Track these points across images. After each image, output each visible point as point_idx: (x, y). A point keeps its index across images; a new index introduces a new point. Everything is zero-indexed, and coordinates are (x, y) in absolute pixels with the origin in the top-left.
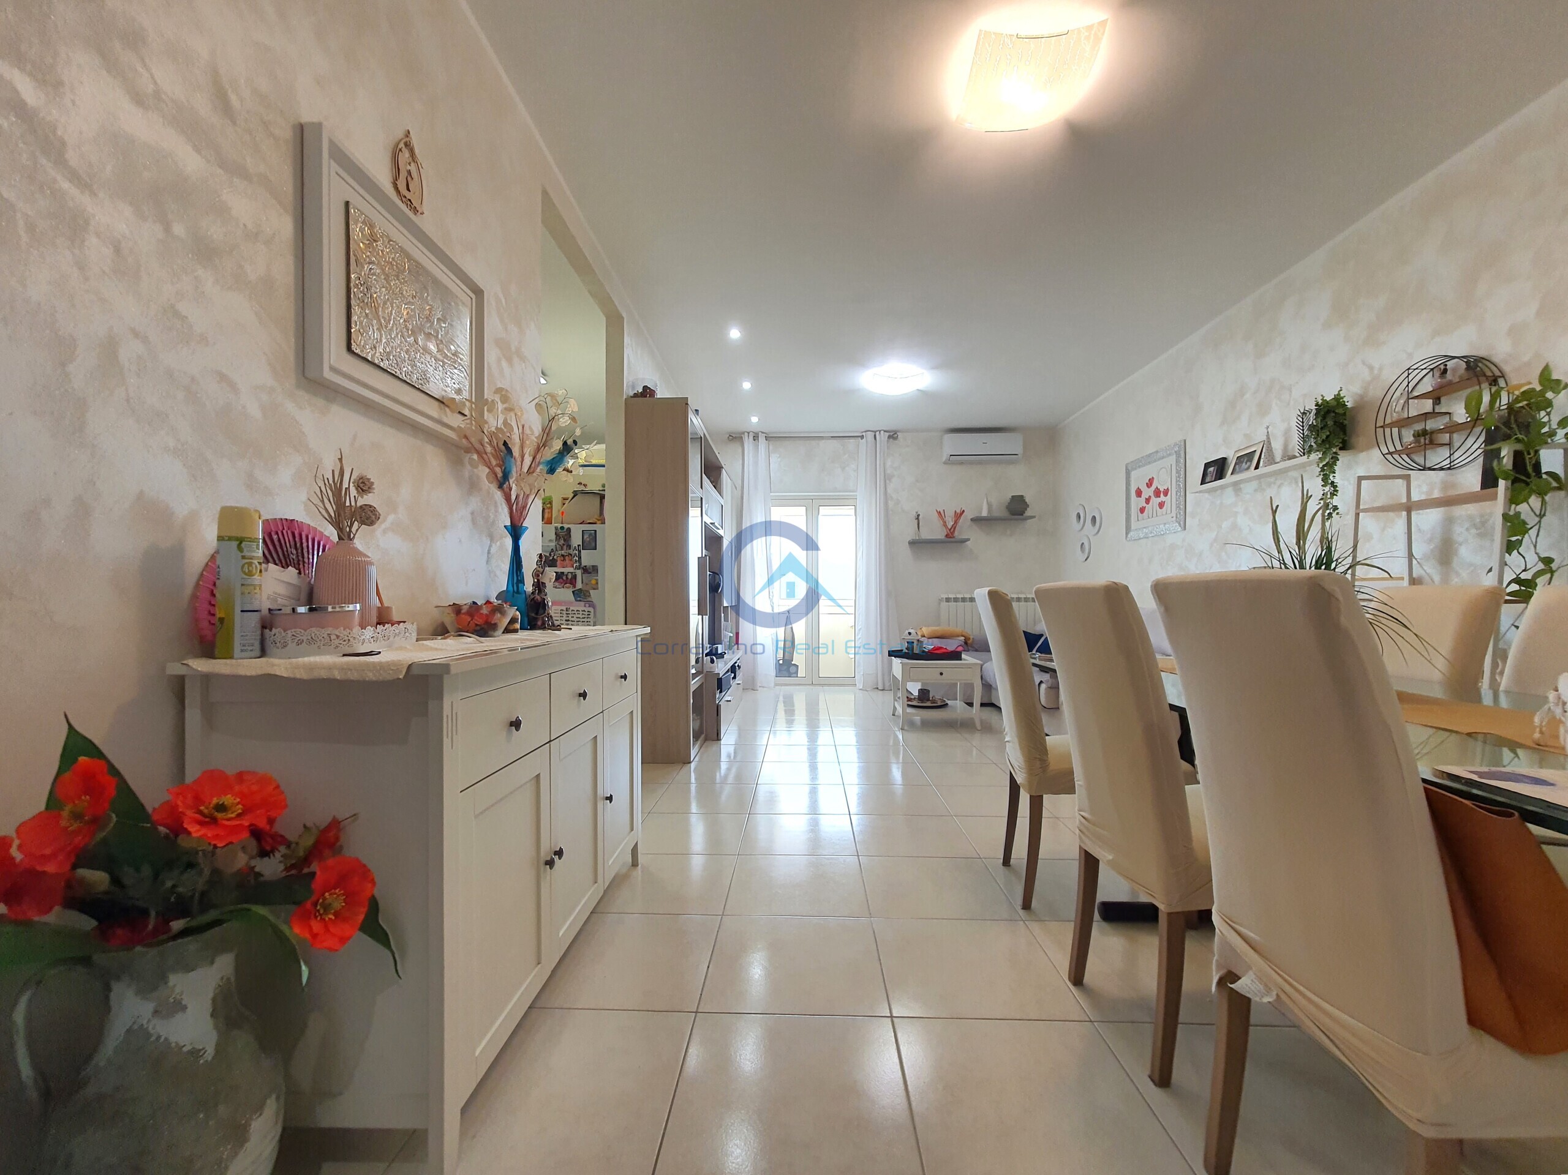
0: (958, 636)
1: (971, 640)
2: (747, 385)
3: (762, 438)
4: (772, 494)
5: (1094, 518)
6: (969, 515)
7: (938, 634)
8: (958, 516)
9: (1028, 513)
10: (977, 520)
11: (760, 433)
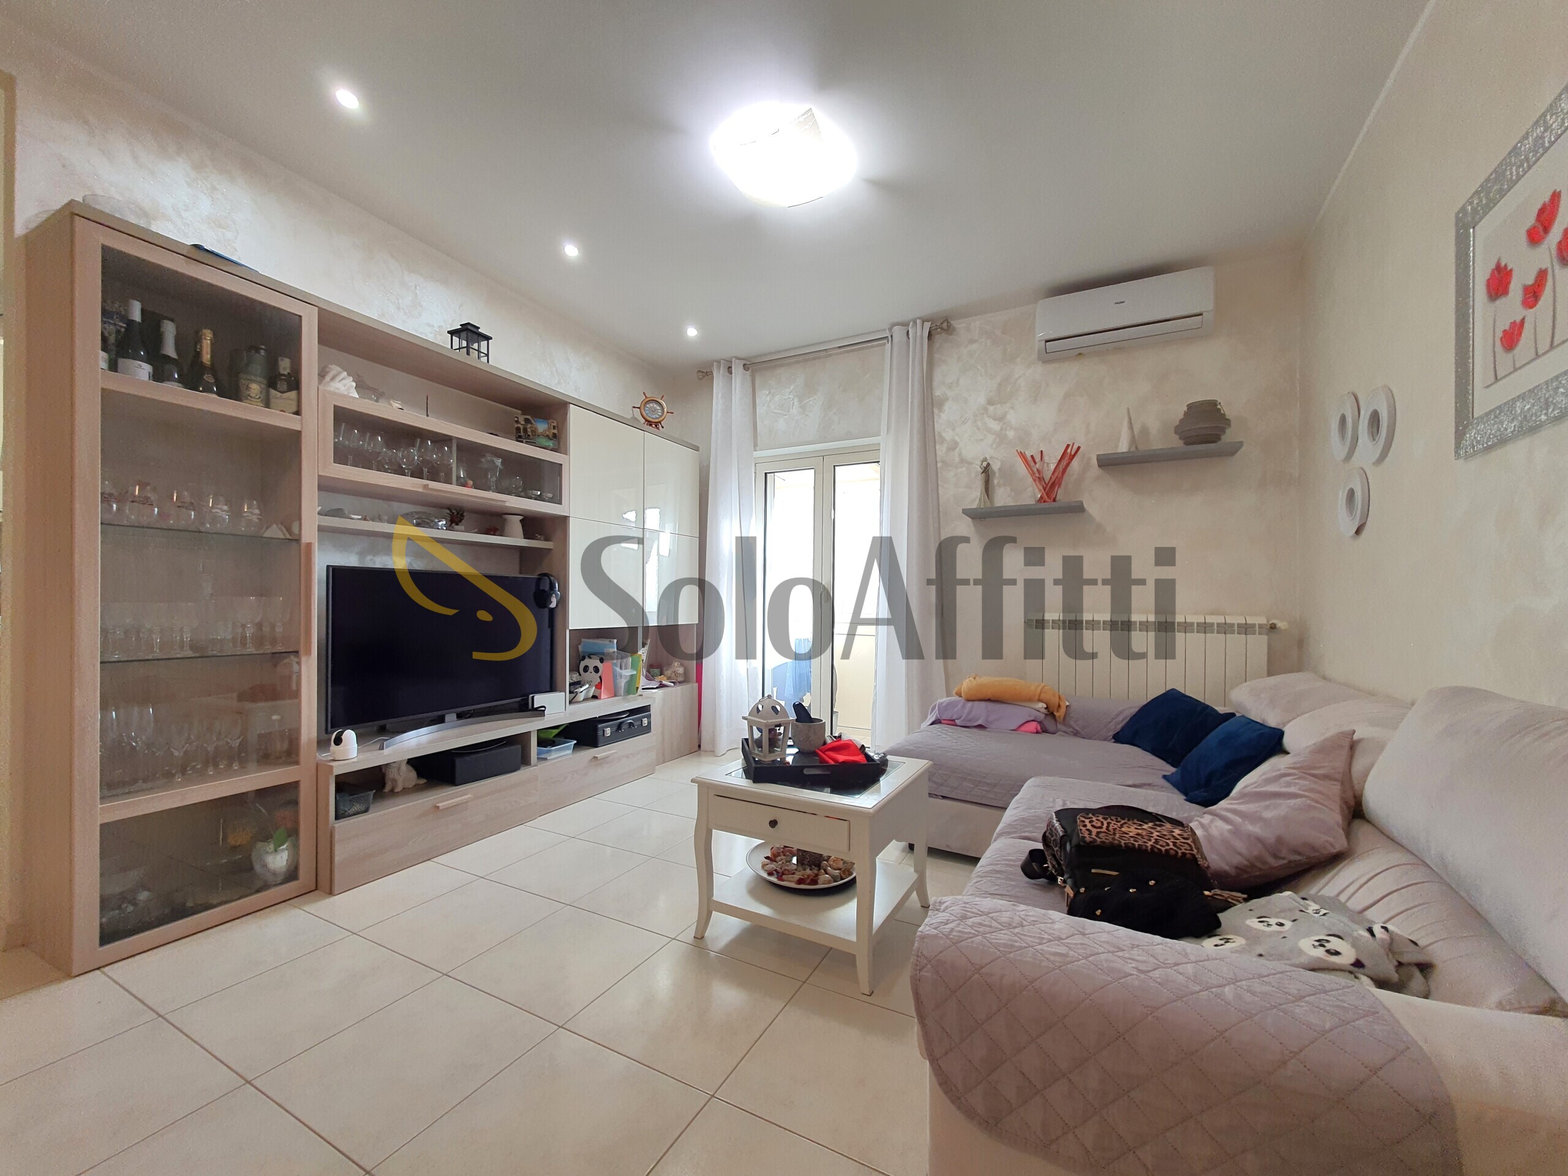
0: (1030, 700)
1: (1063, 710)
2: (571, 251)
3: (738, 369)
4: (757, 454)
5: (1375, 418)
6: (1091, 454)
7: (989, 695)
8: (1068, 456)
9: (1229, 437)
10: (1110, 463)
11: (734, 359)
